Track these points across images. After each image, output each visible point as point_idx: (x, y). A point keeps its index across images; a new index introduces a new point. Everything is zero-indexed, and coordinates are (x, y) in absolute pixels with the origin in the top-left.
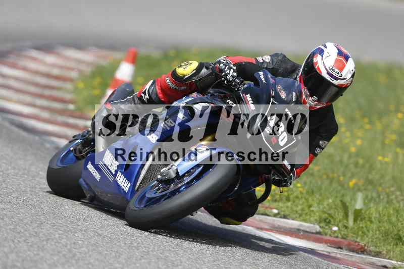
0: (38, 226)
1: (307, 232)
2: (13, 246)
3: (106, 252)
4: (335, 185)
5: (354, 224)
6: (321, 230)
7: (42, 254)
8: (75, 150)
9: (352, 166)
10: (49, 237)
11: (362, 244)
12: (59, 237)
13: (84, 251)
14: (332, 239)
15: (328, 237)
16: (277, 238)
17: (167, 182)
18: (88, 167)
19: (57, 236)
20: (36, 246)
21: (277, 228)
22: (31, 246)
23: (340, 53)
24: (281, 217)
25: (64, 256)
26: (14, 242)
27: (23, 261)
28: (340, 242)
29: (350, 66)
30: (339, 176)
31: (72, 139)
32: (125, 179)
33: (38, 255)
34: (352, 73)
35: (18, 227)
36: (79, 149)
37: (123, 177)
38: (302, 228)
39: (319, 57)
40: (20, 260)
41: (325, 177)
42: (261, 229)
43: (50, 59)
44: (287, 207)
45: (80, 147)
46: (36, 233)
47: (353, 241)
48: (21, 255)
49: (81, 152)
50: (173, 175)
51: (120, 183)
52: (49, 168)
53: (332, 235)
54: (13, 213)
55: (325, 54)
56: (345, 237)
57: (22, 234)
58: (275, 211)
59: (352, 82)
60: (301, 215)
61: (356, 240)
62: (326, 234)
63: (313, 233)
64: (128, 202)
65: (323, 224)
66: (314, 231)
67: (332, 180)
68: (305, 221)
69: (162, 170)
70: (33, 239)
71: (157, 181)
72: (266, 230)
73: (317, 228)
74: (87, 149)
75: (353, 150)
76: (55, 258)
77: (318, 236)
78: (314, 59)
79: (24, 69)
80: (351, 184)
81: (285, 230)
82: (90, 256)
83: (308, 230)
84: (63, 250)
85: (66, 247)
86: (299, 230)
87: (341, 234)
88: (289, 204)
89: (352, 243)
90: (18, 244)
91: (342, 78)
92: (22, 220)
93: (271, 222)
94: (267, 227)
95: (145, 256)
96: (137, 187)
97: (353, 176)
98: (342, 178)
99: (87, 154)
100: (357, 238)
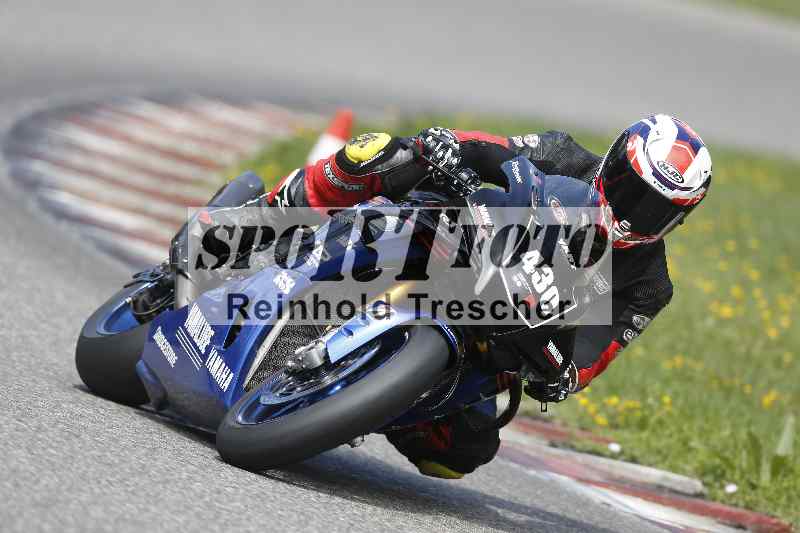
0: (146, 455)
1: (676, 492)
2: (97, 490)
3: (280, 512)
4: (734, 402)
5: (772, 481)
6: (706, 491)
7: (153, 509)
8: (135, 302)
9: (769, 366)
10: (167, 477)
11: (785, 521)
12: (190, 478)
13: (239, 507)
14: (727, 508)
15: (717, 505)
16: (617, 502)
17: (305, 374)
18: (155, 337)
19: (184, 475)
20: (142, 494)
21: (617, 480)
22: (133, 493)
23: (682, 136)
24: (626, 461)
25: (198, 515)
26: (99, 482)
27: (117, 521)
28: (740, 516)
29: (702, 163)
30: (742, 385)
31: (131, 280)
32: (224, 365)
33: (147, 510)
34: (705, 177)
35: (108, 454)
36: (144, 301)
37: (219, 361)
38: (667, 484)
39: (640, 140)
40: (112, 520)
41: (715, 384)
42: (588, 482)
43: (178, 122)
44: (640, 440)
45: (144, 297)
46: (143, 466)
47: (767, 514)
48: (113, 508)
49: (146, 308)
50: (319, 362)
51: (213, 371)
52: (82, 338)
53: (727, 501)
54: (98, 425)
55: (652, 136)
56: (751, 505)
57: (116, 469)
58: (615, 448)
59: (704, 195)
60: (665, 458)
61: (772, 512)
62: (714, 499)
63: (687, 495)
64: (225, 410)
65: (709, 479)
66: (691, 492)
67: (728, 392)
68: (674, 469)
69: (297, 352)
70: (137, 479)
71: (286, 372)
72: (597, 484)
73: (697, 485)
74: (158, 301)
75: (772, 333)
76: (181, 519)
77: (699, 501)
78: (629, 144)
79: (127, 139)
80: (767, 400)
81: (633, 485)
82: (248, 519)
83: (679, 488)
84: (196, 504)
85: (202, 497)
86: (660, 488)
87: (744, 499)
88: (645, 435)
89: (765, 518)
90: (106, 486)
91: (682, 185)
92: (116, 441)
93: (606, 468)
94: (597, 478)
95: (356, 525)
96: (247, 382)
97: (771, 385)
98: (748, 389)
99: (158, 312)
100: (775, 510)
